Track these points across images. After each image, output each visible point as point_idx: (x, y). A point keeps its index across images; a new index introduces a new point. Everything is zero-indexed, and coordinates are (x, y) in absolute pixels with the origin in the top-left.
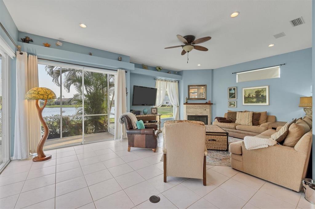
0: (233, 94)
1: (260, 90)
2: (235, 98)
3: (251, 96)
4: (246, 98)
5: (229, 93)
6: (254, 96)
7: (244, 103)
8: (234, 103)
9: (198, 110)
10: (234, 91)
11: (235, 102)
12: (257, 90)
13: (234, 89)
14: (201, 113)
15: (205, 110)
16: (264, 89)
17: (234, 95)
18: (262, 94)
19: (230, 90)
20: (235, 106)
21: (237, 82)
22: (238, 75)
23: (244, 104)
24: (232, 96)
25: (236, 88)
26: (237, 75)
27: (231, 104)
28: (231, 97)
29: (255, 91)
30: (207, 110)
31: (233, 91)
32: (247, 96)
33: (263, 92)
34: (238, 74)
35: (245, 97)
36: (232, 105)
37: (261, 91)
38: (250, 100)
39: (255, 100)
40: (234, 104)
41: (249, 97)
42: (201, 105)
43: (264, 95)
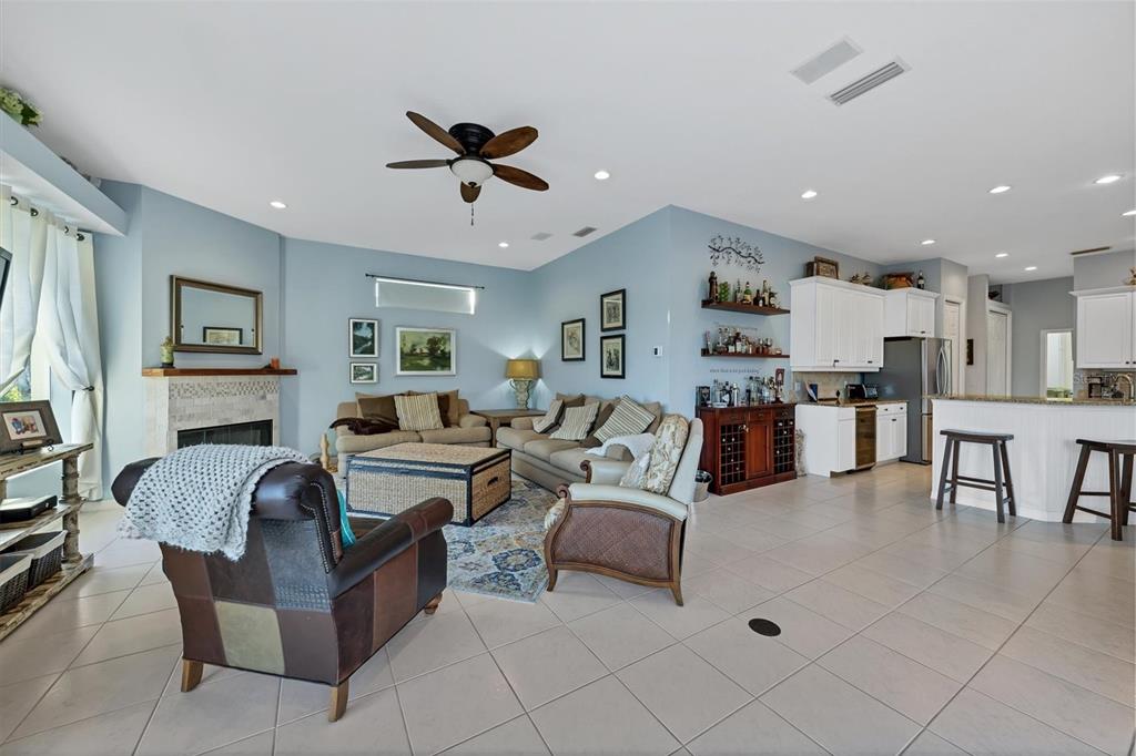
0: (365, 340)
1: (439, 336)
2: (373, 353)
3: (418, 351)
4: (407, 354)
5: (354, 336)
6: (425, 351)
7: (402, 370)
8: (369, 369)
9: (229, 400)
10: (369, 330)
11: (372, 368)
12: (431, 336)
13: (371, 326)
14: (246, 412)
15: (264, 397)
16: (447, 337)
17: (370, 343)
18: (442, 348)
19: (357, 326)
20: (372, 378)
21: (377, 305)
22: (381, 284)
23: (399, 372)
24: (363, 345)
25: (376, 322)
26: (377, 285)
27: (358, 373)
28: (359, 351)
29: (427, 338)
30: (269, 397)
31: (364, 332)
32: (407, 349)
33: (445, 343)
34: (379, 279)
35: (402, 352)
36: (361, 375)
37: (440, 340)
38: (414, 362)
39: (426, 362)
40: (368, 373)
41: (412, 353)
42: (244, 379)
43: (447, 350)
